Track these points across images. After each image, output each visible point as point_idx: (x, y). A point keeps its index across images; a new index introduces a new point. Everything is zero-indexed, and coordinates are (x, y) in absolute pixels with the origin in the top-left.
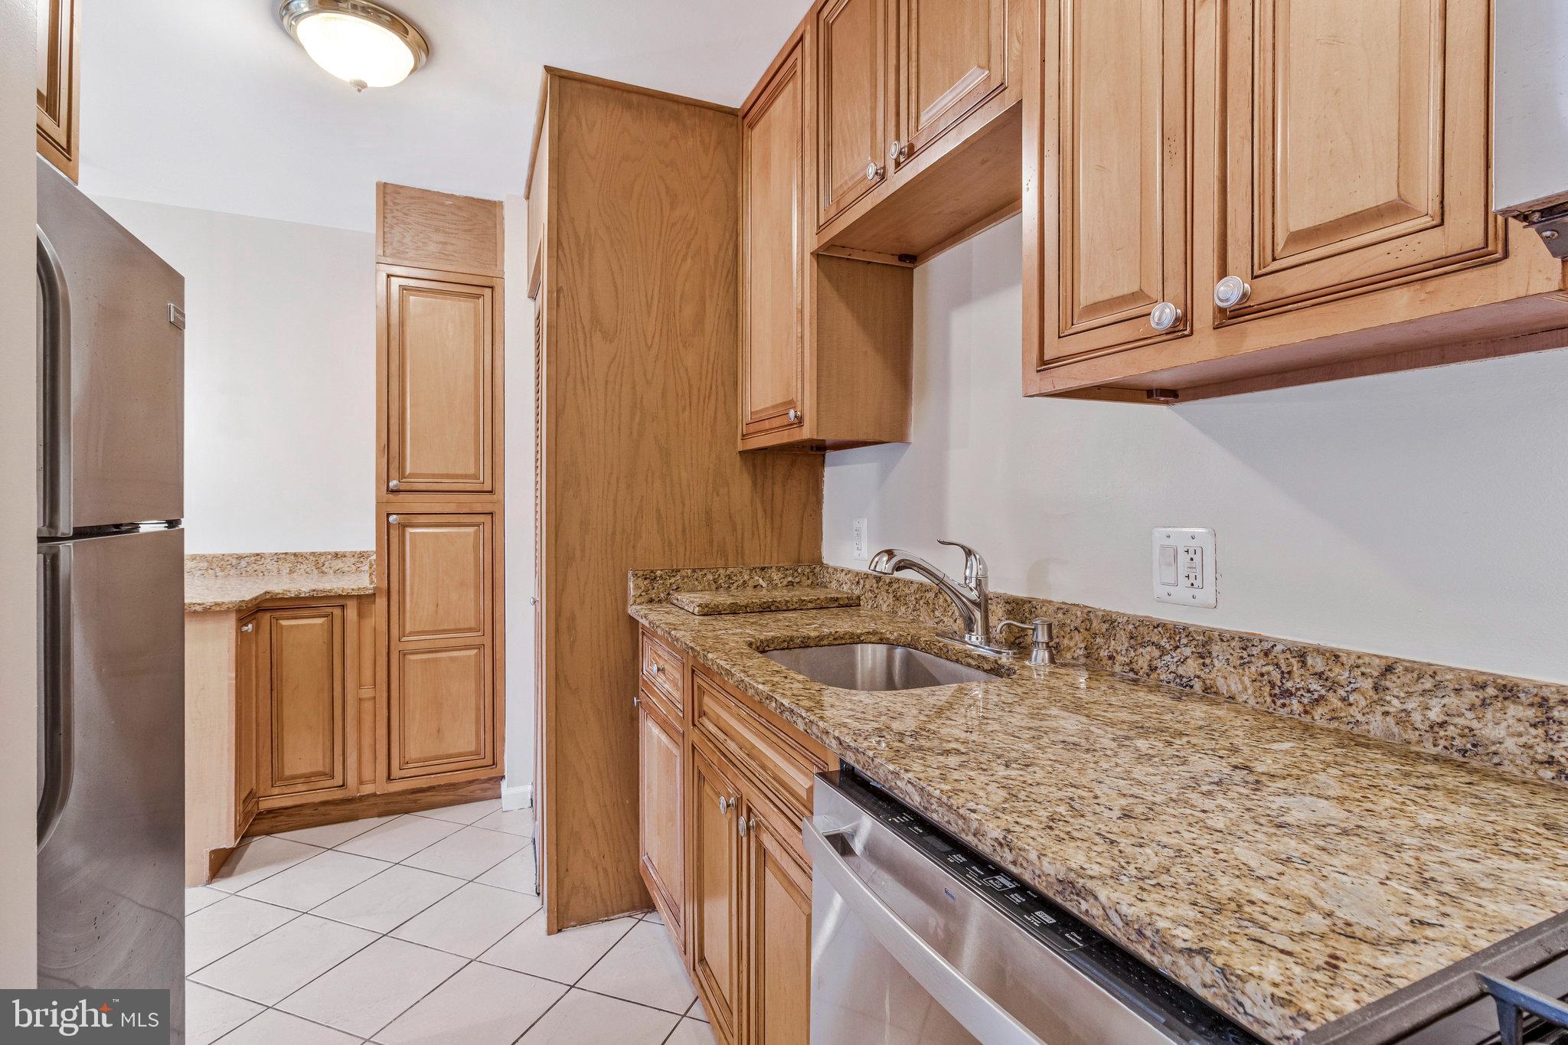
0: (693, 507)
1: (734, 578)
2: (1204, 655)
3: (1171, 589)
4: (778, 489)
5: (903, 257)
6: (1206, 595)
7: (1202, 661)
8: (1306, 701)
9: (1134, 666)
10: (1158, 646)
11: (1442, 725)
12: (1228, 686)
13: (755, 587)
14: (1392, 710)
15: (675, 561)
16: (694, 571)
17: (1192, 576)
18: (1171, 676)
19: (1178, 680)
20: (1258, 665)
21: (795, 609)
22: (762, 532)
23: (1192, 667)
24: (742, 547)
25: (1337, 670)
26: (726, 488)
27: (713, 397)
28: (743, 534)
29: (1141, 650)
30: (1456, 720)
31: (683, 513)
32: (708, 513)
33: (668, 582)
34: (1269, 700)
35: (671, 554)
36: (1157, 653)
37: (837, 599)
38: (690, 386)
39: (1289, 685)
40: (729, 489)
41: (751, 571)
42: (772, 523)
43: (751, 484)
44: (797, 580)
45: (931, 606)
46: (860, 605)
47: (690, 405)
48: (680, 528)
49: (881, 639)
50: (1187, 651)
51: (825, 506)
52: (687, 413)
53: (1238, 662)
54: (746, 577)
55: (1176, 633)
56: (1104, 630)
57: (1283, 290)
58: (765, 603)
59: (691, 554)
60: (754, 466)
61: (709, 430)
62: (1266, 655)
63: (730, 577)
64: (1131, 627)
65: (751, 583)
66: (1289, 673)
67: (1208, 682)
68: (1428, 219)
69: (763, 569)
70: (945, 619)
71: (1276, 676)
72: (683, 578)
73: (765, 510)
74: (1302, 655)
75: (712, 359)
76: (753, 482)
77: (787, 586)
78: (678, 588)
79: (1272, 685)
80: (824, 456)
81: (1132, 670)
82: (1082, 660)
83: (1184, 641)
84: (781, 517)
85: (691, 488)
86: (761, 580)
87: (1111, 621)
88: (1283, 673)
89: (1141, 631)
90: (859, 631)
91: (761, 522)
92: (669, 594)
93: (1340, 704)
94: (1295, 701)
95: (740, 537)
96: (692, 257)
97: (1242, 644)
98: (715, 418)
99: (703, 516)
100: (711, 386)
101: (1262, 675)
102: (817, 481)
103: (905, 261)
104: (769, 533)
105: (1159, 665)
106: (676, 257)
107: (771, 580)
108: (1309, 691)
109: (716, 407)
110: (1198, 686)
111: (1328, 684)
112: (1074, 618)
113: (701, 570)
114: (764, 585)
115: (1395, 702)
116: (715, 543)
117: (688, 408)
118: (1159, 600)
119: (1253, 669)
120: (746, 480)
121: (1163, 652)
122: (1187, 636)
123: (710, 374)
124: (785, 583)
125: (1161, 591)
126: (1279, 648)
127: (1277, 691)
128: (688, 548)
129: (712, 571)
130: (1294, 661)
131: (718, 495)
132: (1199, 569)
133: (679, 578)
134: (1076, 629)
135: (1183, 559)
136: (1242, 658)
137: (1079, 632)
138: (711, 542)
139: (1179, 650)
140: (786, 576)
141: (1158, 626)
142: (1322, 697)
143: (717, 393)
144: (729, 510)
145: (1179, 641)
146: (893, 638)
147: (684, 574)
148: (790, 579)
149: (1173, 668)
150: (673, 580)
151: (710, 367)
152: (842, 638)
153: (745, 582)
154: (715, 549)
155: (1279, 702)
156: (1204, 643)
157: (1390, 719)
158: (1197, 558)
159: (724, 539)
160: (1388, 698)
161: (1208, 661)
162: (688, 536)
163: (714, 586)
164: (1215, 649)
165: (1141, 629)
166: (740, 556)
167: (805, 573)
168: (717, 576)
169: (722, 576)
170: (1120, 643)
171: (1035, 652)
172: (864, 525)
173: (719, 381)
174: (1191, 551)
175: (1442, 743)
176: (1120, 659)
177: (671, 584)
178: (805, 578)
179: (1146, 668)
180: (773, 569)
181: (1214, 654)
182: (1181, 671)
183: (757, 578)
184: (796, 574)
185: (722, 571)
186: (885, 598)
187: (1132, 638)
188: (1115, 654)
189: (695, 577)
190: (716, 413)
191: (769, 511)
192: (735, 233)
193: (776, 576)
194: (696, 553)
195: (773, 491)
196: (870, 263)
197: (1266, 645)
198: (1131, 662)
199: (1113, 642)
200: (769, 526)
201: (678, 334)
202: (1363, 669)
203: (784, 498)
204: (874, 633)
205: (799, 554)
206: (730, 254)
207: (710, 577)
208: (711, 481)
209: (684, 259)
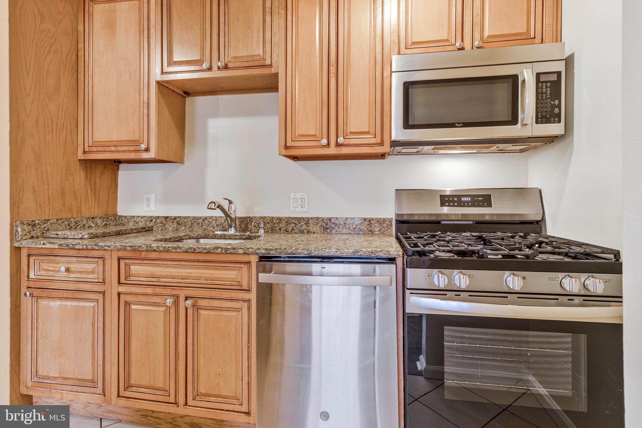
0: (54, 187)
1: (79, 223)
2: (307, 223)
3: (296, 209)
4: (98, 180)
5: (185, 93)
6: (305, 209)
7: (307, 225)
8: (331, 229)
9: (287, 230)
10: (295, 223)
11: (355, 228)
12: (313, 230)
13: (89, 227)
14: (347, 227)
15: (43, 215)
16: (57, 220)
17: (302, 205)
18: (298, 231)
19: (300, 231)
20: (321, 223)
21: (129, 233)
22: (90, 200)
23: (304, 227)
24: (80, 208)
25: (337, 221)
26: (72, 178)
27: (65, 129)
28: (81, 201)
29: (290, 225)
30: (358, 227)
31: (48, 189)
32: (63, 190)
33: (42, 227)
34: (323, 231)
35: (41, 212)
36: (294, 225)
37: (144, 228)
38: (52, 121)
39: (327, 226)
40: (73, 178)
41: (87, 219)
42: (95, 196)
43: (85, 176)
44: (108, 223)
45: (200, 225)
46: (153, 230)
47: (52, 131)
48: (47, 197)
49: (190, 237)
50: (303, 223)
51: (119, 189)
52: (50, 135)
53: (316, 224)
54: (85, 222)
55: (299, 219)
56: (277, 222)
57: (350, 142)
58: (117, 231)
59: (53, 211)
60: (86, 167)
61: (63, 146)
62: (322, 221)
63: (76, 222)
64: (286, 220)
65: (87, 225)
66: (327, 224)
67: (308, 230)
68: (372, 136)
69: (93, 218)
70: (209, 228)
71: (324, 225)
72: (51, 224)
73: (91, 189)
74: (330, 219)
75: (64, 109)
76: (86, 175)
77: (104, 226)
78: (48, 229)
79: (324, 227)
80: (118, 165)
81: (287, 231)
82: (270, 232)
83: (302, 221)
84: (99, 193)
85: (53, 176)
86: (92, 224)
87: (280, 219)
88: (326, 224)
89: (289, 221)
90: (181, 235)
91: (90, 195)
92: (43, 233)
93: (337, 228)
94: (328, 230)
95: (79, 203)
96: (53, 53)
97: (316, 219)
98: (66, 140)
99: (60, 191)
100: (64, 124)
101: (321, 225)
102: (115, 177)
103: (185, 94)
104: (93, 201)
105: (295, 228)
106: (45, 49)
107: (96, 224)
108: (332, 227)
109: (66, 135)
110: (305, 231)
111: (335, 225)
112: (267, 220)
113: (61, 219)
114: (94, 226)
115: (348, 226)
116: (66, 206)
117: (51, 133)
118: (292, 212)
119: (319, 224)
120: (82, 174)
121: (296, 224)
122: (303, 220)
123: (63, 117)
124: (103, 224)
125: (292, 209)
126: (325, 219)
127: (325, 228)
128: (51, 208)
129: (67, 220)
130: (328, 221)
131: (68, 181)
132: (304, 203)
133: (49, 224)
134: (268, 223)
135: (300, 201)
136: (317, 222)
137: (269, 224)
138: (64, 205)
139: (300, 224)
140: (104, 221)
141: (295, 218)
142: (334, 228)
143: (67, 128)
144: (74, 189)
145: (301, 221)
146: (195, 236)
147: (52, 221)
148: (105, 222)
149: (299, 228)
150: (45, 225)
151: (63, 113)
152: (177, 238)
153: (84, 225)
154: (66, 209)
155: (325, 231)
156: (307, 221)
157: (347, 229)
158: (303, 200)
159: (71, 203)
160: (346, 225)
161: (308, 225)
162: (51, 203)
163: (68, 228)
164: (310, 221)
165: (290, 220)
166: (79, 212)
167: (112, 220)
168: (70, 222)
169: (73, 222)
170: (283, 225)
171: (260, 230)
172: (152, 197)
173: (68, 121)
174: (302, 199)
175: (355, 231)
176: (283, 229)
177: (44, 228)
178: (112, 222)
179: (291, 230)
180: (98, 218)
181: (310, 223)
182: (301, 229)
183: (90, 223)
184: (108, 220)
185: (72, 220)
186: (171, 225)
187: (287, 222)
188: (281, 228)
189: (58, 223)
190: (66, 138)
191: (93, 190)
192: (76, 49)
193: (99, 221)
194: (56, 211)
195: (95, 180)
196: (173, 91)
197: (322, 219)
198: (286, 229)
199: (280, 225)
200: (93, 197)
201: (45, 92)
202: (342, 220)
203: (100, 184)
204: (187, 235)
205: (107, 211)
206: (74, 58)
207: (66, 223)
208: (64, 173)
209: (49, 52)
